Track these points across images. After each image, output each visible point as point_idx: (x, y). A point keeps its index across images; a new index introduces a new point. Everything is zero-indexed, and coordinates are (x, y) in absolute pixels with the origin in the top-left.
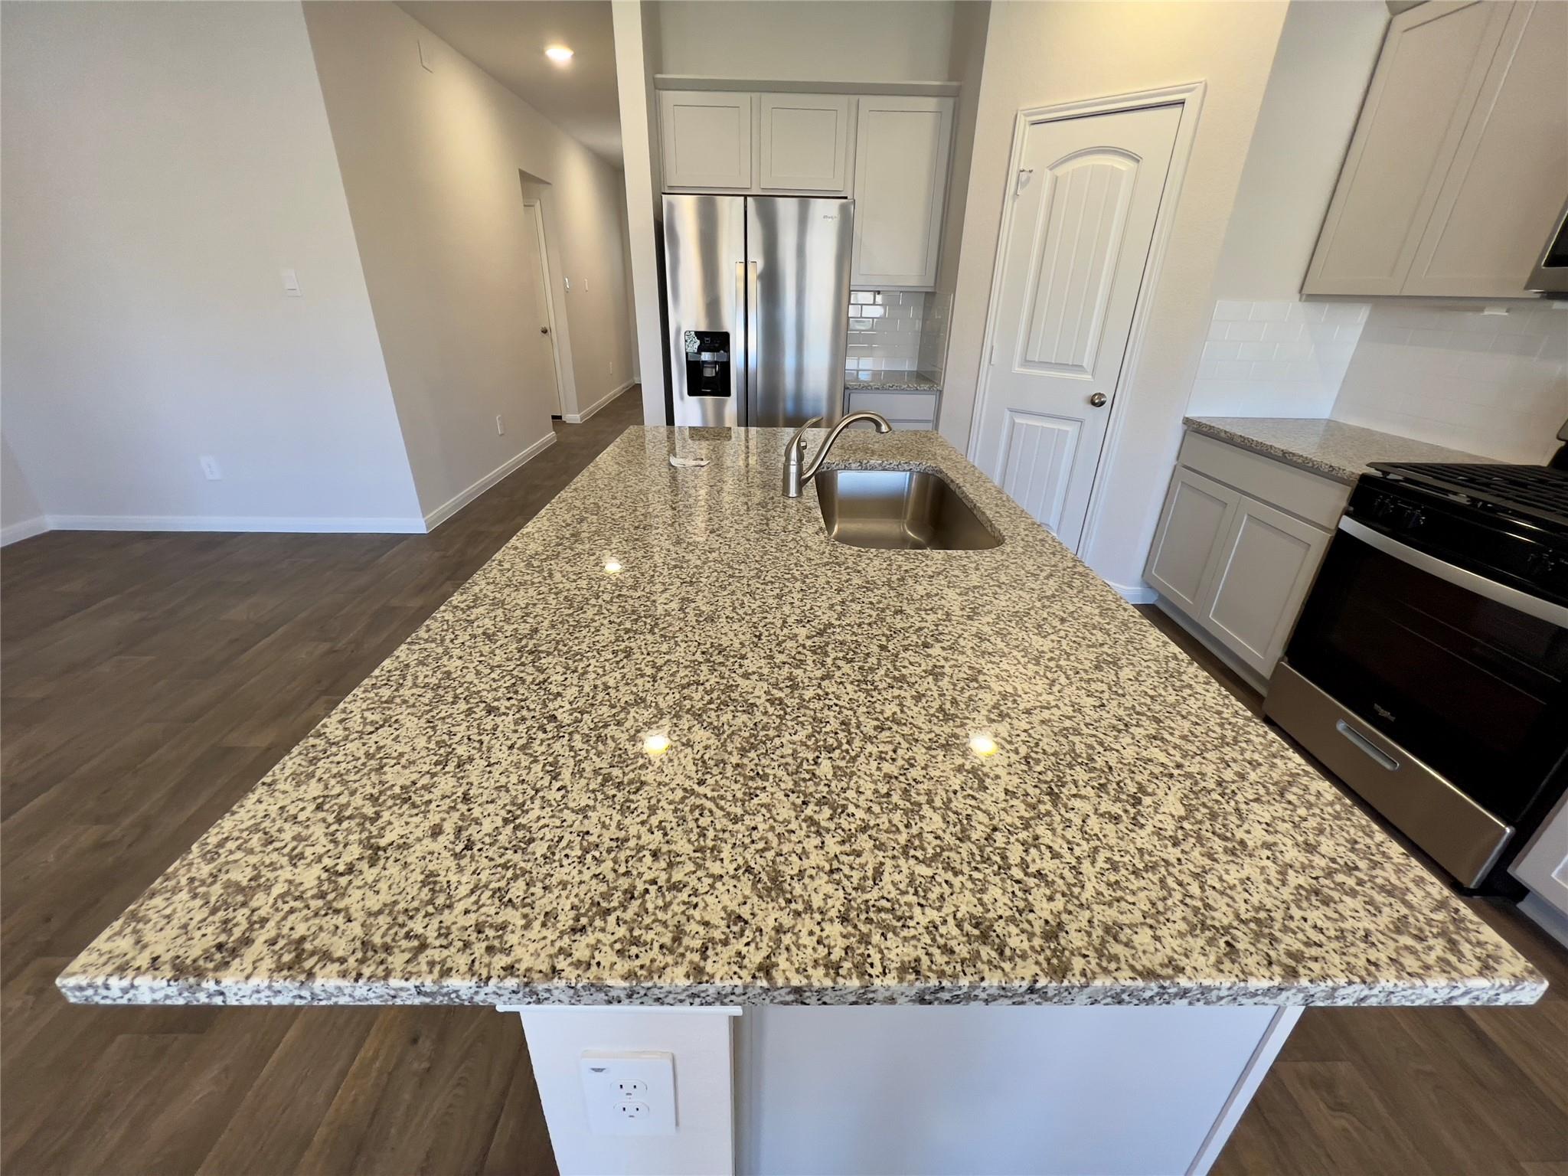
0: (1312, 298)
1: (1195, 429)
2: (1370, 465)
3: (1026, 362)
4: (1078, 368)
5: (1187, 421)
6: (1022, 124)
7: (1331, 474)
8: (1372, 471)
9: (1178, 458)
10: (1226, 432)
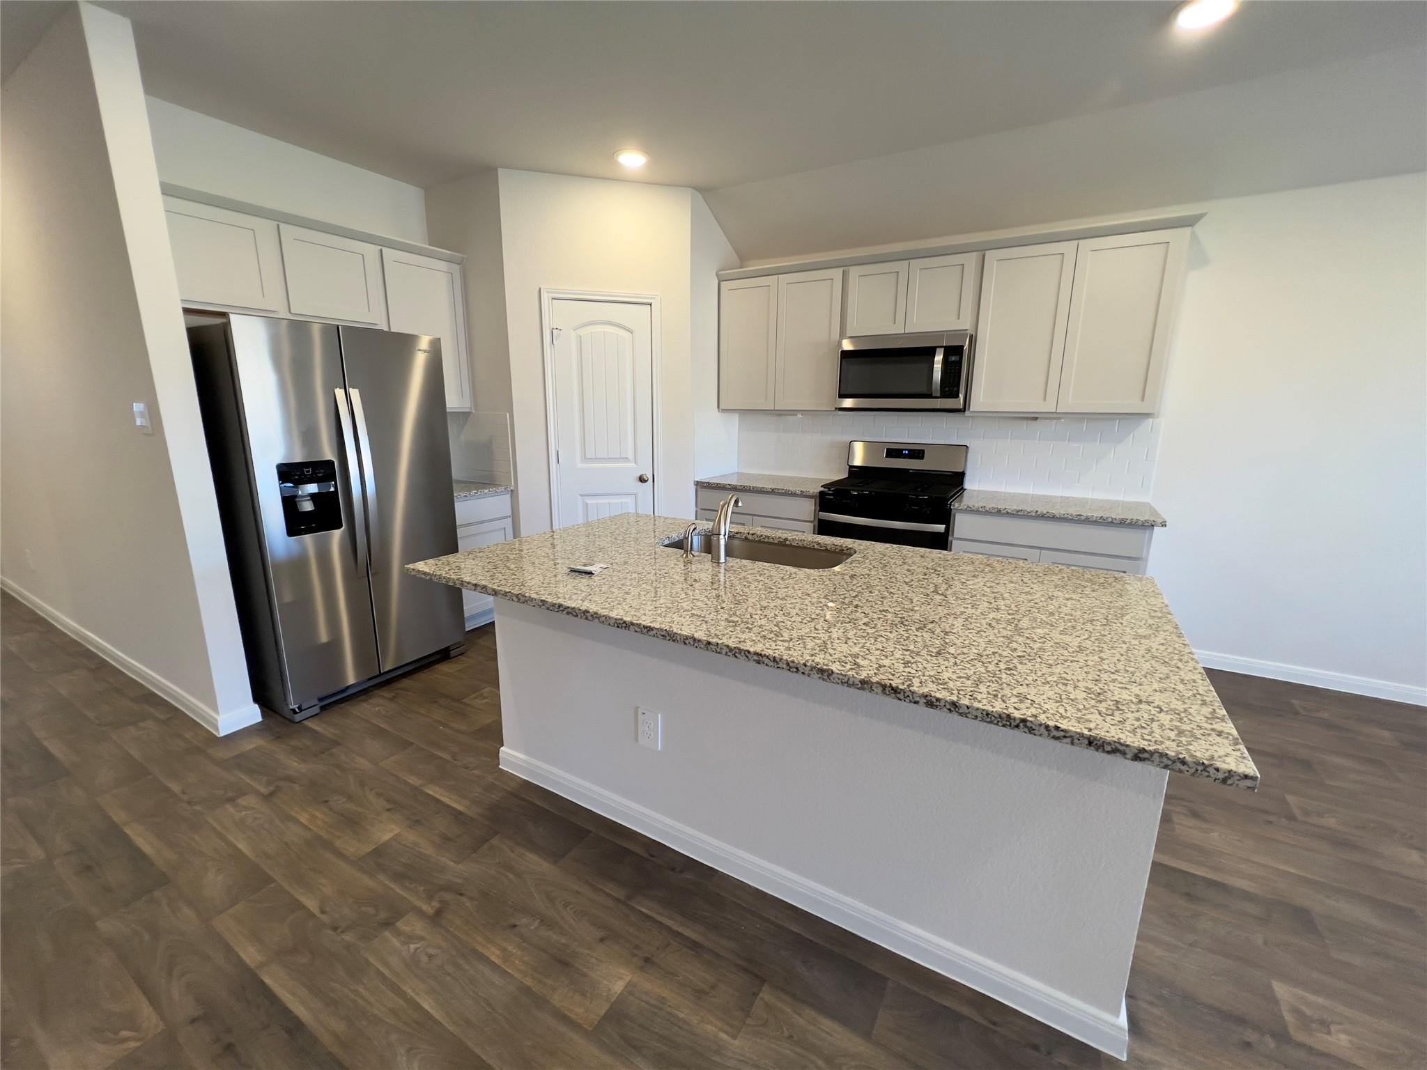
0: (725, 411)
1: (701, 486)
2: (822, 486)
3: (585, 459)
4: (626, 459)
5: (698, 484)
6: (546, 299)
7: (803, 495)
8: (822, 489)
9: (696, 506)
10: (730, 485)
